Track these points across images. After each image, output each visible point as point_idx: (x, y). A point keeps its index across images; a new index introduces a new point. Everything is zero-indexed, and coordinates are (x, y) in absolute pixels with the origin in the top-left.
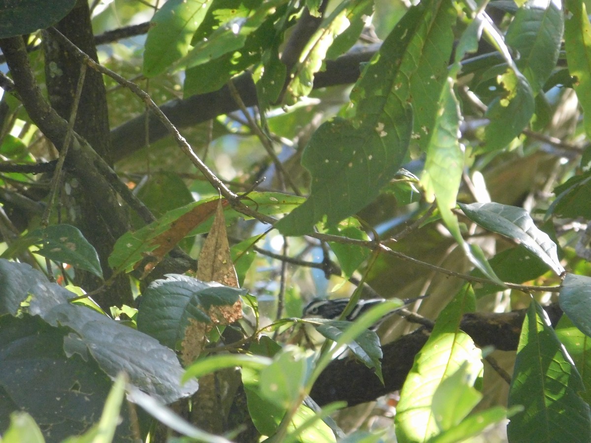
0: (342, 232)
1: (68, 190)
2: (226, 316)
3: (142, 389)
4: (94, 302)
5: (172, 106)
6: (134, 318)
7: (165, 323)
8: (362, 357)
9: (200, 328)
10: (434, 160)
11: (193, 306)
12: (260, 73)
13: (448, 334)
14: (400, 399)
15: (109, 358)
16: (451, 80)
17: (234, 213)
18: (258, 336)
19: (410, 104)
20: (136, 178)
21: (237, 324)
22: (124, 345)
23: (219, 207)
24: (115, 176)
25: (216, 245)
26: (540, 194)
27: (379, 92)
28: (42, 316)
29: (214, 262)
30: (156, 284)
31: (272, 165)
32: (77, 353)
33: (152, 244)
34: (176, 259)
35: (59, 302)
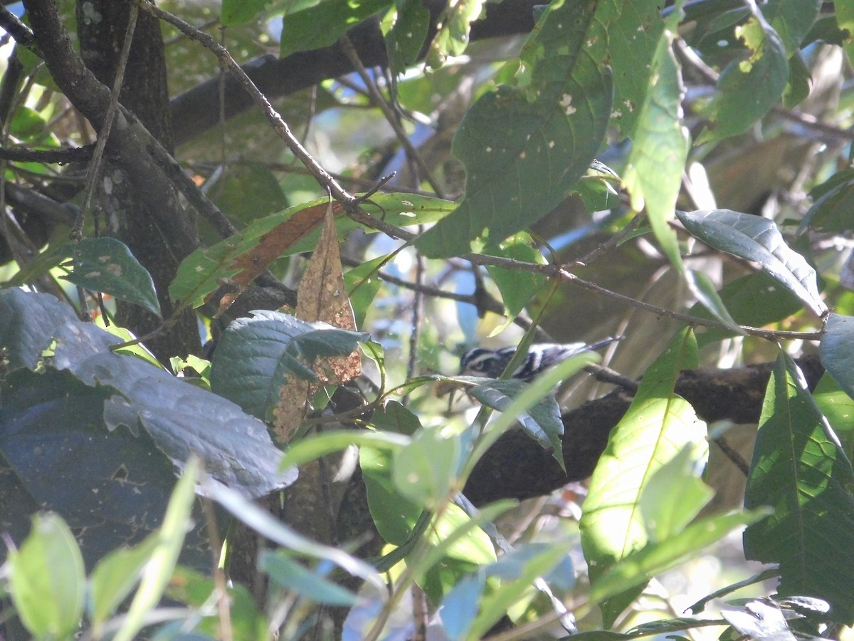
0: (505, 251)
1: (108, 187)
2: (338, 372)
3: (217, 477)
4: (147, 350)
5: (258, 66)
6: (205, 373)
7: (251, 380)
8: (535, 432)
9: (300, 389)
10: (644, 150)
11: (291, 357)
12: (391, 21)
13: (659, 399)
14: (588, 493)
15: (170, 431)
16: (669, 34)
17: (351, 223)
18: (384, 402)
19: (609, 66)
20: (206, 170)
21: (352, 383)
22: (191, 413)
23: (329, 213)
24: (177, 168)
25: (325, 269)
26: (786, 196)
27: (564, 50)
28: (73, 370)
29: (321, 294)
30: (238, 324)
31: (401, 152)
32: (123, 424)
33: (232, 268)
34: (264, 289)
35: (97, 350)
